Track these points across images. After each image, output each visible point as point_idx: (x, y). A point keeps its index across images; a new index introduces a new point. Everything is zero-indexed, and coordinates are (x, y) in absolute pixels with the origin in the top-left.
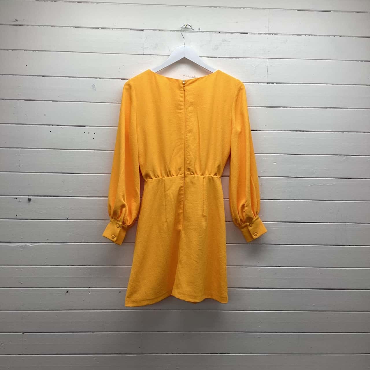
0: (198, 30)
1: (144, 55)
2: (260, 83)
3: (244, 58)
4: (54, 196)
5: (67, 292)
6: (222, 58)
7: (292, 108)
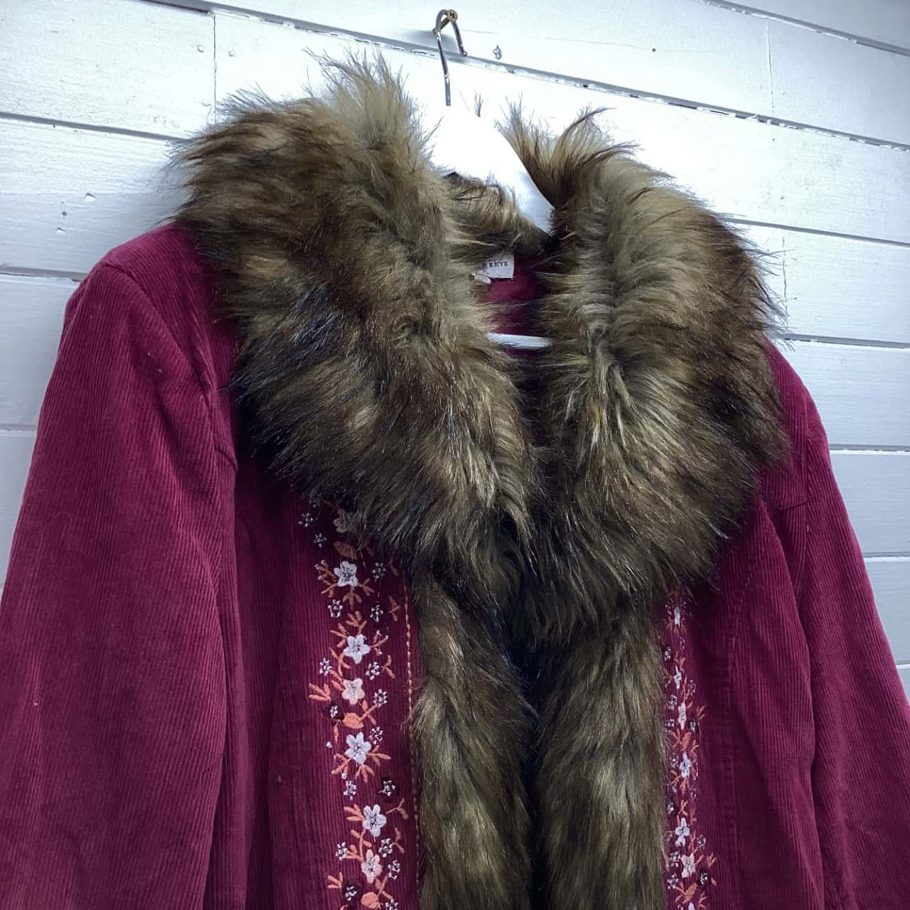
0: (492, 58)
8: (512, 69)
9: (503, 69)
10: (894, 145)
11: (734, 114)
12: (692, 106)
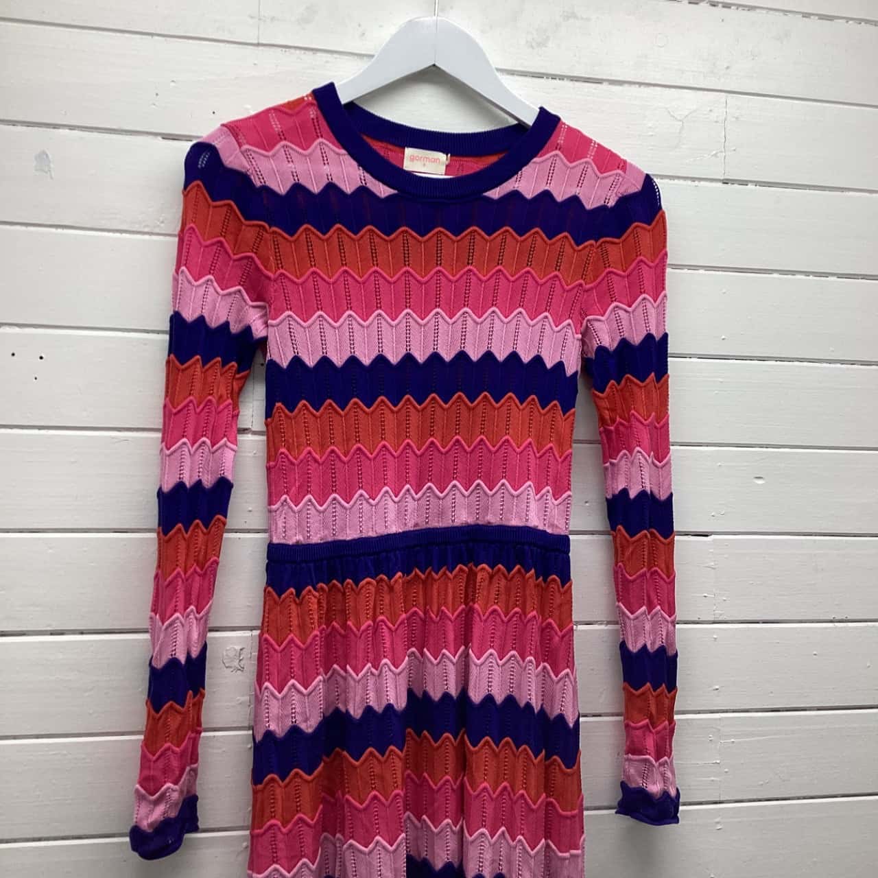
1: (258, 45)
2: (700, 179)
3: (640, 84)
6: (562, 78)
7: (811, 277)
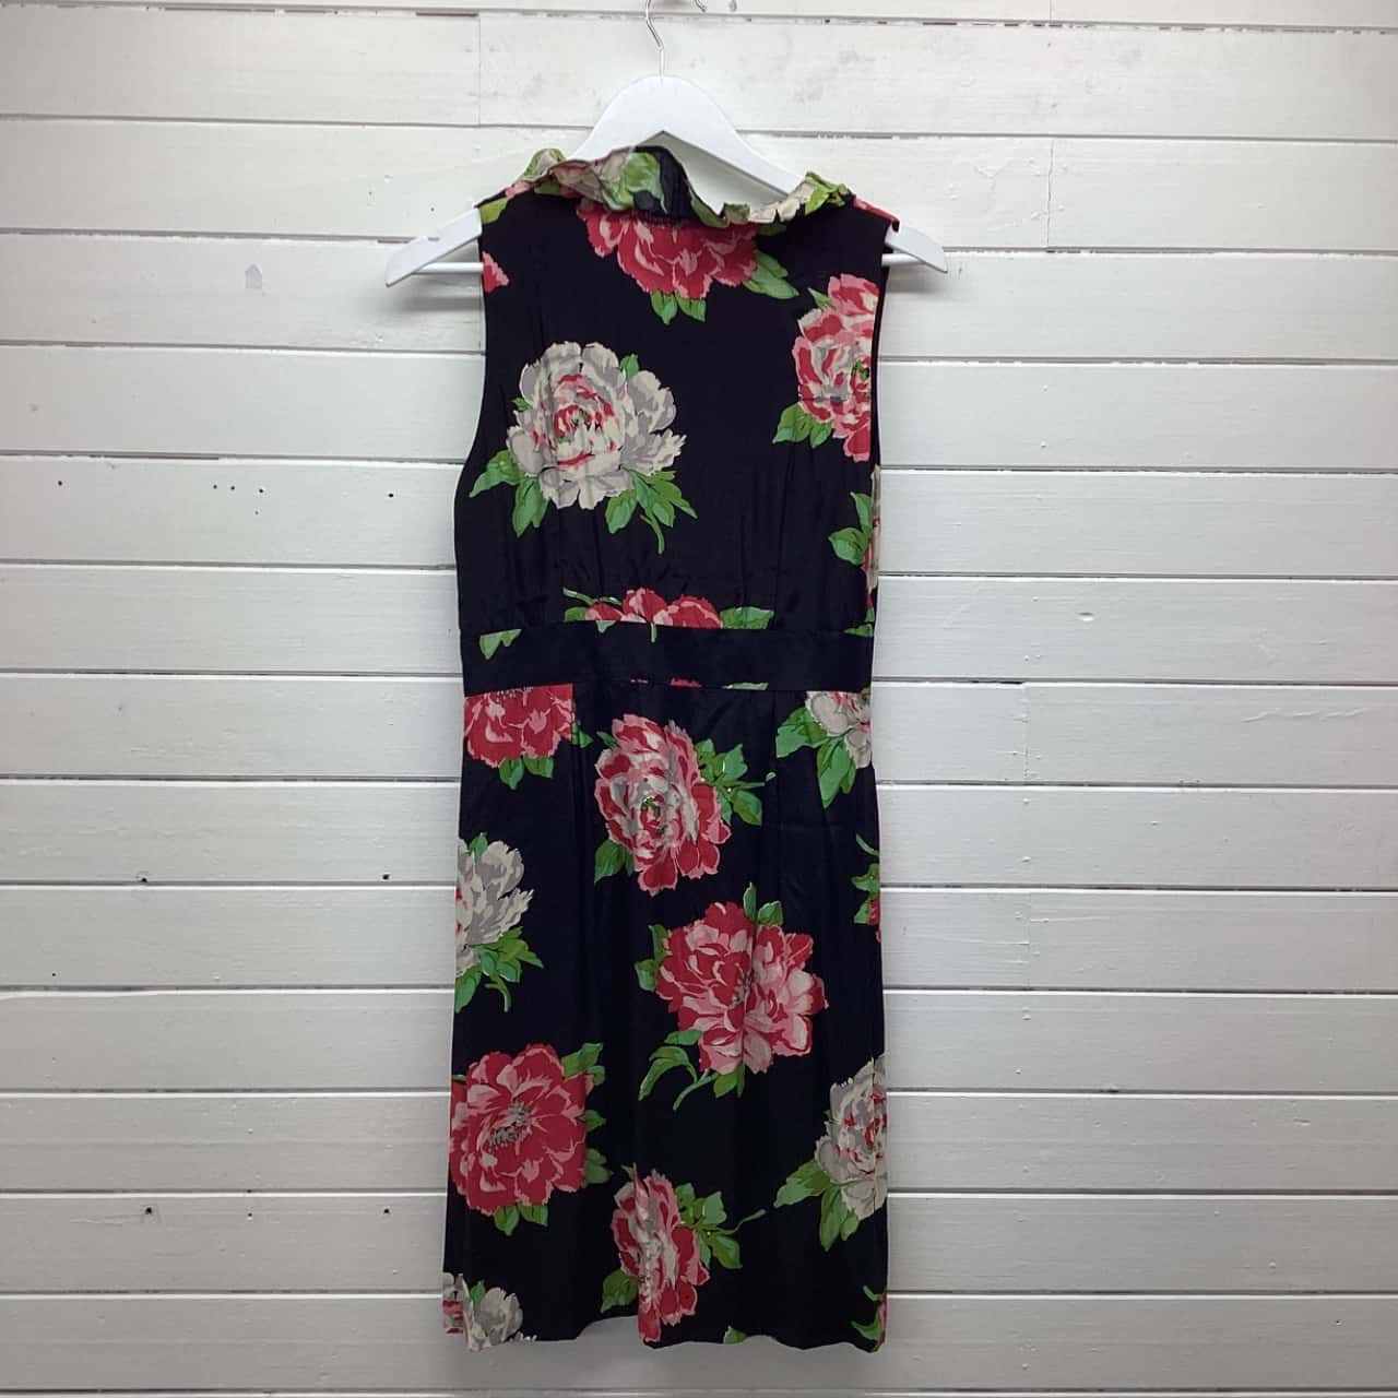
0: (728, 11)
1: (480, 126)
2: (1016, 250)
3: (940, 135)
4: (81, 778)
5: (149, 1211)
6: (840, 135)
8: (749, 18)
9: (742, 20)
10: (1223, 27)
11: (1002, 25)
12: (952, 23)
